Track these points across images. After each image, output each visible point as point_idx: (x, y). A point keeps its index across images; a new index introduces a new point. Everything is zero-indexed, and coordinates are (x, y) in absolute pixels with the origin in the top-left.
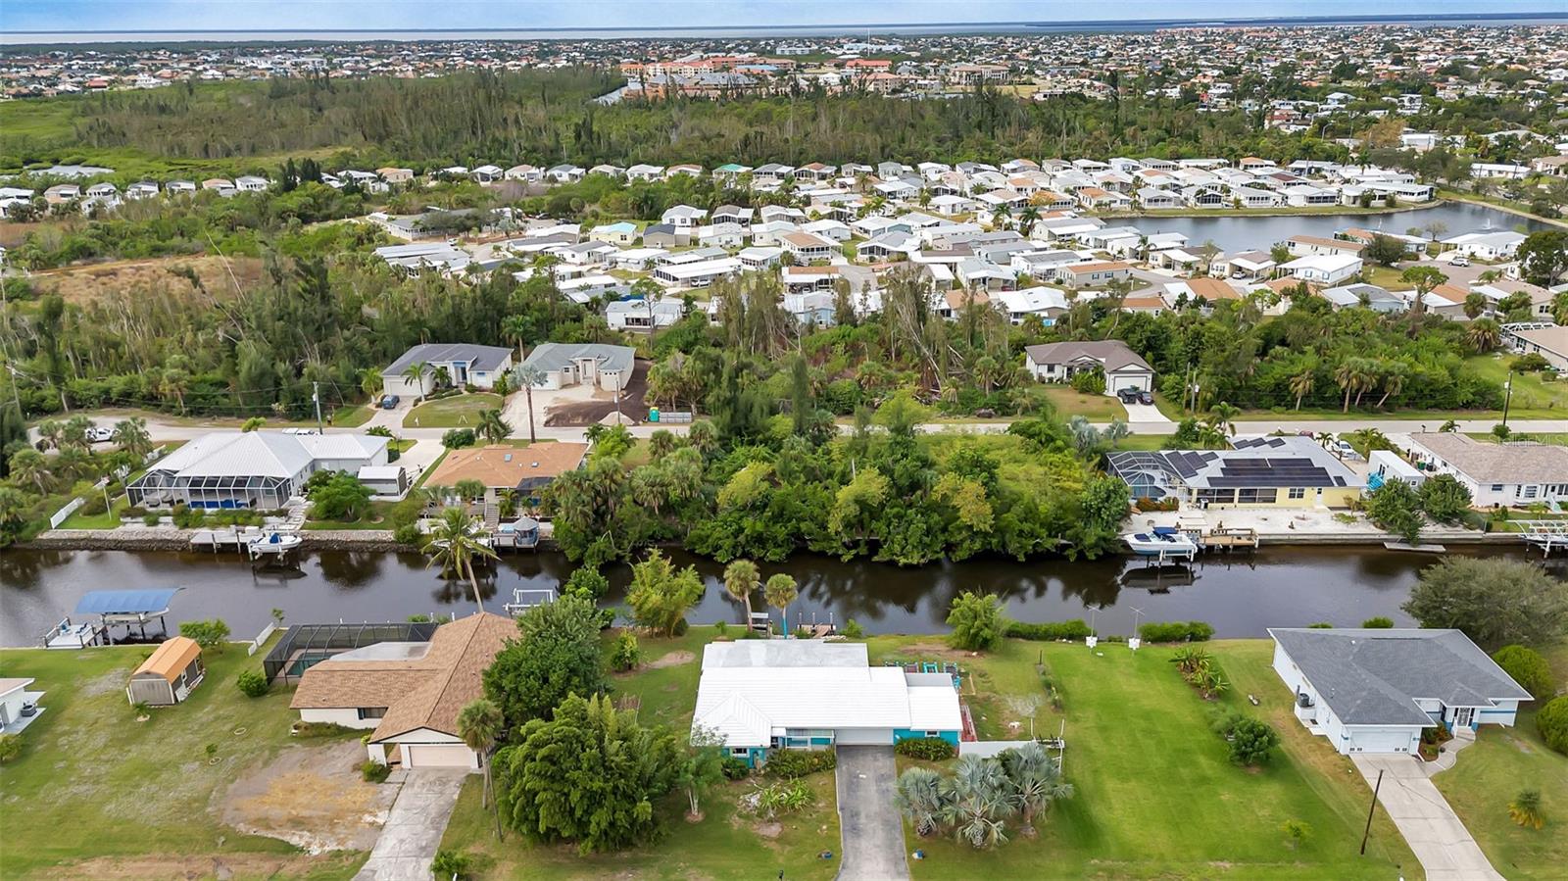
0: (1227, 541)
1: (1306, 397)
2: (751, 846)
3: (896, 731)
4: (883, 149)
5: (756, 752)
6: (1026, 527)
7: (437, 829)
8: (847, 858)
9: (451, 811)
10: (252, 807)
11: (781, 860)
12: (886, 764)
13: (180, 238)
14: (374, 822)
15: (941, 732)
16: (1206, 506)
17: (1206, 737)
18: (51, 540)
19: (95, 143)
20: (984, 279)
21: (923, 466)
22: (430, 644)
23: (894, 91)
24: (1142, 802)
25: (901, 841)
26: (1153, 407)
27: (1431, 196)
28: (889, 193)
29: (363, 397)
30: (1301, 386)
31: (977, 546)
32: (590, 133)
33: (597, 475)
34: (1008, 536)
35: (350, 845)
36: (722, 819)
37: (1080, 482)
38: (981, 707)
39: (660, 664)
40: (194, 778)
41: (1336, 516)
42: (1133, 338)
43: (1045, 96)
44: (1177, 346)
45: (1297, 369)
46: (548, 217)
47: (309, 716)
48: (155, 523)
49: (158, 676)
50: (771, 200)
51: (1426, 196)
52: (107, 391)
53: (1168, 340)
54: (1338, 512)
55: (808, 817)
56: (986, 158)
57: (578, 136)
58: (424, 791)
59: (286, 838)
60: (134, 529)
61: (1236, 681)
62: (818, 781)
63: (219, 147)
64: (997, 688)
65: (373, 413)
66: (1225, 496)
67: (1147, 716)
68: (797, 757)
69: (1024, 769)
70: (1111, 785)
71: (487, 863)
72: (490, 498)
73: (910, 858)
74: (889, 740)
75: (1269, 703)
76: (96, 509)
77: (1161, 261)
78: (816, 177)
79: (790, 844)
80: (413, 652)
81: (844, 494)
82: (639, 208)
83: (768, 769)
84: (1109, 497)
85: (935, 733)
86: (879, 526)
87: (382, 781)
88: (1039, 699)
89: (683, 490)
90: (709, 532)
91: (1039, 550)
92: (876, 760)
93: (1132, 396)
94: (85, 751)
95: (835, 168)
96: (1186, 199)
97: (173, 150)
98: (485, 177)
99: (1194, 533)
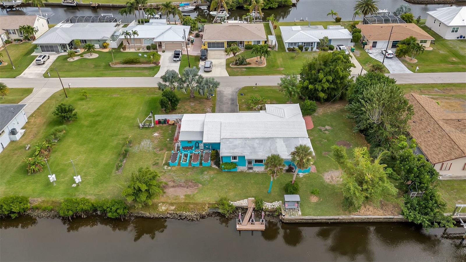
73: (215, 95)
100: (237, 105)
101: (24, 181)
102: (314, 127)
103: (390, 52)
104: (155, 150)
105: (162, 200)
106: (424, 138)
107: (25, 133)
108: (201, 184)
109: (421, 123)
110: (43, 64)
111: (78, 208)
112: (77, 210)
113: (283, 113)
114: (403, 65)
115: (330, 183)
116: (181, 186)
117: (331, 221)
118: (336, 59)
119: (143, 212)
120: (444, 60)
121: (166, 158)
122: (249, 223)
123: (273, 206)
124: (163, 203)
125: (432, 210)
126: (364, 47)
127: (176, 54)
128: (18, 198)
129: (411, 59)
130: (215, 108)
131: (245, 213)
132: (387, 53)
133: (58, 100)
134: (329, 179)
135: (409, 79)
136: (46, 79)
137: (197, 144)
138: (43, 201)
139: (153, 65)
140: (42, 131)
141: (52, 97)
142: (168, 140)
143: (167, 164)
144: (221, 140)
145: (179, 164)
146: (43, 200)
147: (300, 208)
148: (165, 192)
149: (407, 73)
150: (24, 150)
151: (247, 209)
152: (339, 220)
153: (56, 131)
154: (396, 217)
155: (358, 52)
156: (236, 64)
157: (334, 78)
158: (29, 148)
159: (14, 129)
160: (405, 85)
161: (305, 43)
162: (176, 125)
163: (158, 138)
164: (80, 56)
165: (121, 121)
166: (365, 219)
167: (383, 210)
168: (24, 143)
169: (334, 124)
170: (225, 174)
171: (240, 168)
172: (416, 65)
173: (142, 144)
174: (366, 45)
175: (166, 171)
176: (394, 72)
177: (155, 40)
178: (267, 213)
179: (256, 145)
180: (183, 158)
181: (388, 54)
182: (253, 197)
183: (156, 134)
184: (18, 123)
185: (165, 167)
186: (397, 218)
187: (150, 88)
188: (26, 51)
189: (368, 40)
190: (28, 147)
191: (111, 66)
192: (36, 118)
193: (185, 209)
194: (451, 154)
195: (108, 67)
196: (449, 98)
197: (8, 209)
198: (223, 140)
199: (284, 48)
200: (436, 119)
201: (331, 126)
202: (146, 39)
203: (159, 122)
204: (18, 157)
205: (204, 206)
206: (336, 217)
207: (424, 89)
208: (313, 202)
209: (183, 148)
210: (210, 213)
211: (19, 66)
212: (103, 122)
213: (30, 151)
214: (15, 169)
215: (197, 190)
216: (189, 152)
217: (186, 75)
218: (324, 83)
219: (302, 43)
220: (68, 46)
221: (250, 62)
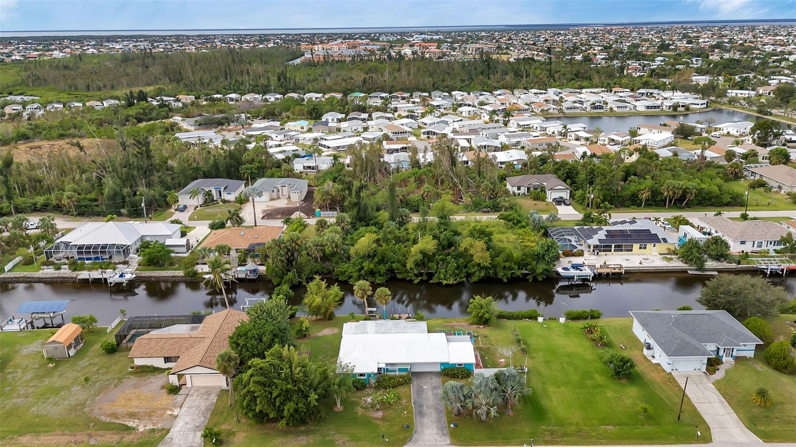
0: (608, 271)
1: (647, 200)
2: (367, 422)
3: (442, 364)
4: (433, 85)
5: (370, 376)
6: (507, 264)
7: (205, 417)
8: (417, 427)
9: (212, 408)
10: (107, 408)
11: (383, 429)
12: (437, 381)
13: (74, 130)
14: (172, 414)
15: (465, 364)
16: (598, 253)
17: (599, 365)
18: (5, 278)
19: (31, 84)
20: (485, 147)
21: (455, 235)
22: (202, 325)
23: (439, 58)
24: (567, 397)
25: (445, 419)
26: (570, 207)
27: (707, 105)
28: (437, 106)
29: (168, 206)
30: (644, 195)
31: (482, 274)
32: (285, 78)
33: (288, 241)
34: (498, 269)
35: (159, 426)
36: (353, 409)
37: (535, 242)
38: (485, 352)
39: (321, 334)
40: (78, 394)
41: (663, 258)
42: (560, 173)
43: (515, 59)
44: (582, 176)
45: (642, 187)
46: (264, 118)
47: (138, 362)
48: (59, 269)
49: (60, 343)
50: (378, 109)
51: (705, 106)
52: (35, 204)
53: (577, 173)
54: (664, 256)
55: (397, 408)
56: (486, 89)
57: (279, 79)
58: (199, 398)
59: (126, 423)
60: (48, 272)
61: (613, 338)
62: (402, 390)
63: (94, 85)
64: (493, 343)
65: (173, 214)
66: (607, 249)
67: (569, 355)
68: (391, 378)
69: (507, 380)
70: (551, 389)
71: (231, 434)
72: (233, 253)
73: (449, 427)
74: (438, 369)
75: (631, 348)
76: (28, 262)
77: (573, 137)
78: (400, 99)
79: (388, 421)
80: (193, 329)
81: (414, 249)
82: (311, 114)
83: (376, 384)
84: (548, 249)
85: (461, 365)
86: (433, 265)
87: (176, 394)
88: (515, 348)
89: (333, 248)
90: (346, 269)
91: (514, 276)
92: (431, 379)
93: (560, 201)
94: (21, 381)
95: (409, 94)
96: (586, 108)
97: (71, 87)
98: (232, 99)
99: (592, 267)
100: (414, 403)
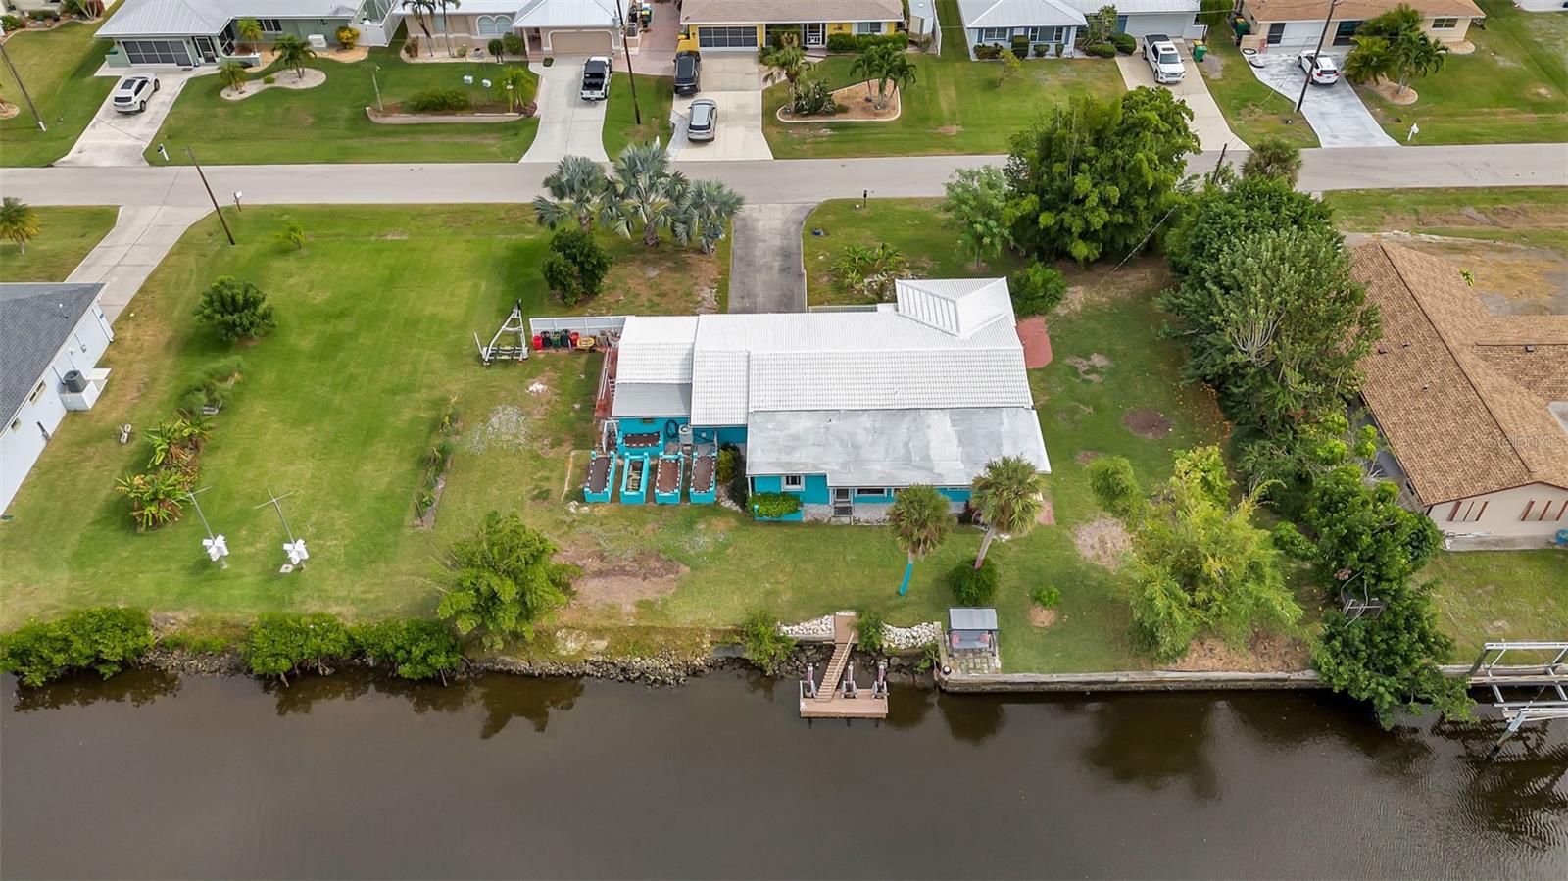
8: (797, 231)
25: (736, 247)
73: (730, 234)
100: (801, 275)
101: (126, 554)
102: (1054, 358)
103: (1326, 63)
104: (536, 445)
105: (567, 617)
106: (1408, 412)
107: (110, 380)
108: (688, 565)
109: (1402, 358)
110: (141, 110)
111: (306, 650)
112: (303, 654)
113: (953, 317)
114: (1366, 116)
115: (1097, 563)
116: (623, 572)
117: (1093, 687)
118: (1134, 126)
119: (508, 659)
120: (1510, 93)
121: (573, 474)
122: (838, 692)
123: (912, 640)
124: (571, 628)
125: (1408, 662)
126: (1238, 44)
127: (593, 76)
128: (113, 614)
129: (1398, 92)
130: (727, 286)
131: (827, 660)
132: (1317, 67)
133: (205, 255)
134: (1092, 547)
135: (1384, 169)
136: (155, 169)
137: (672, 426)
138: (195, 623)
139: (512, 116)
140: (164, 375)
141: (185, 244)
142: (577, 406)
143: (580, 497)
144: (750, 419)
145: (616, 495)
146: (193, 616)
147: (1000, 646)
148: (575, 593)
149: (1380, 144)
150: (113, 443)
151: (832, 648)
152: (1118, 685)
153: (211, 376)
154: (1294, 676)
155: (1217, 62)
156: (798, 111)
157: (1126, 190)
158: (131, 436)
159: (75, 373)
160: (1368, 192)
161: (1034, 30)
162: (600, 355)
163: (544, 400)
164: (261, 81)
165: (418, 335)
166: (1200, 681)
167: (1255, 653)
168: (112, 416)
169: (1119, 347)
170: (764, 532)
171: (812, 511)
172: (1413, 113)
173: (494, 421)
174: (1248, 33)
175: (575, 521)
176: (1334, 141)
177: (518, 24)
178: (895, 661)
179: (862, 437)
180: (629, 477)
181: (1319, 71)
182: (850, 608)
183: (537, 387)
184: (84, 350)
185: (573, 506)
186: (1298, 680)
187: (509, 208)
188: (77, 57)
189: (1253, 18)
190: (126, 435)
191: (373, 118)
192: (139, 326)
193: (640, 649)
194: (1487, 473)
195: (360, 122)
196: (1510, 245)
197: (88, 651)
198: (758, 419)
199: (964, 43)
200: (1453, 344)
201: (1110, 354)
202: (485, 16)
203: (545, 341)
204: (97, 468)
205: (697, 639)
206: (1111, 677)
207: (1431, 208)
208: (1040, 628)
209: (626, 439)
210: (717, 661)
211: (59, 121)
212: (361, 340)
213: (133, 446)
214: (92, 515)
215: (675, 584)
216: (646, 454)
217: (629, 175)
218: (1093, 210)
219: (1027, 29)
220: (217, 43)
221: (845, 103)
